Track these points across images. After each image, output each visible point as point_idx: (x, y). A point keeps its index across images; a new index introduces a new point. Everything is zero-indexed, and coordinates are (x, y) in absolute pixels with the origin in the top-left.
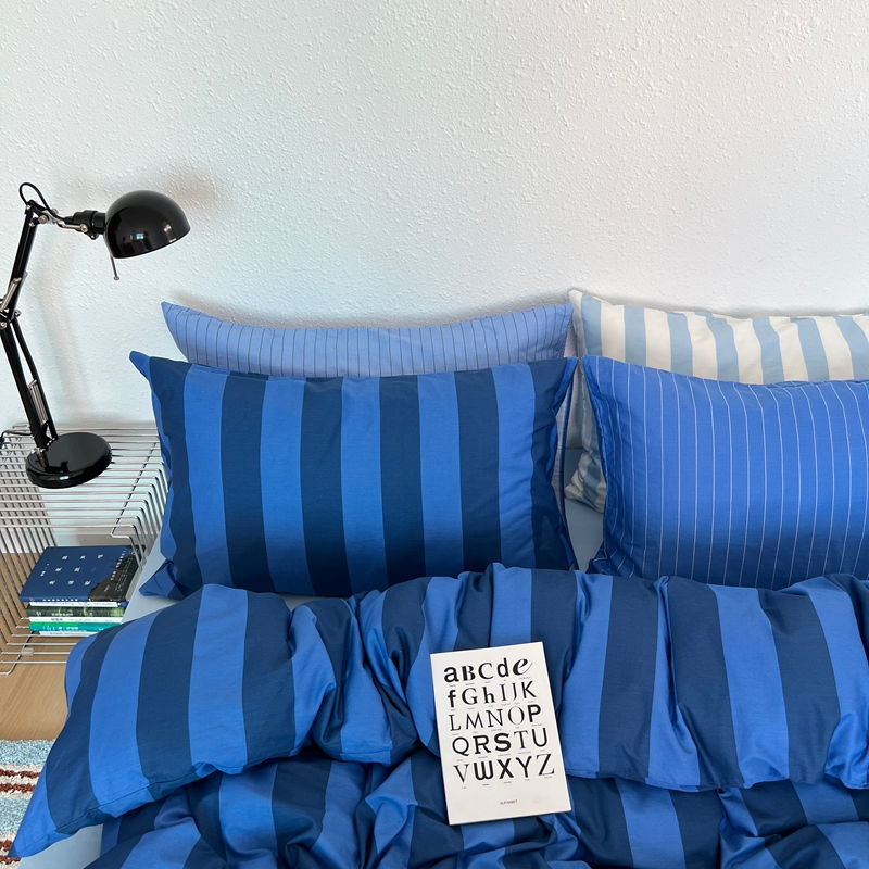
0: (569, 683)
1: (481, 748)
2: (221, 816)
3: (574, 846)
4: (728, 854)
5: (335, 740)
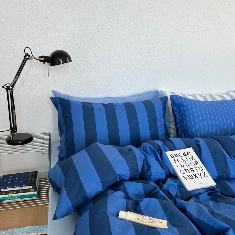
1: (187, 172)
5: (149, 172)
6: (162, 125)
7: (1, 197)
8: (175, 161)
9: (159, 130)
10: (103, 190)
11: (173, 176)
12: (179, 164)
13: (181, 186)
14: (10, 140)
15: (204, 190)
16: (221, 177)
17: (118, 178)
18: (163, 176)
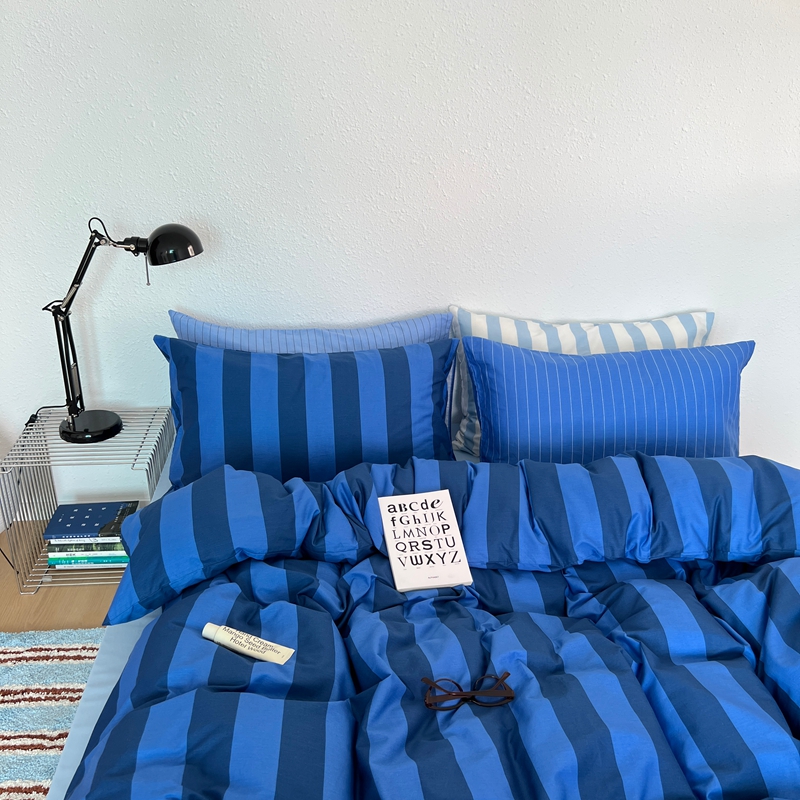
0: (466, 512)
1: (414, 548)
2: (253, 583)
3: (476, 603)
4: (571, 604)
6: (426, 417)
7: (51, 555)
8: (393, 520)
9: (415, 430)
10: (204, 578)
11: (377, 554)
12: (400, 528)
15: (437, 591)
16: (496, 564)
17: (237, 556)
18: (352, 555)
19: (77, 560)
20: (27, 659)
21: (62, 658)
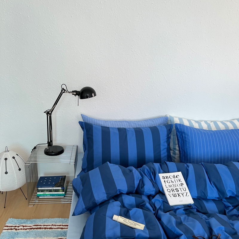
1: (173, 191)
3: (196, 210)
4: (227, 211)
5: (143, 188)
6: (165, 148)
7: (38, 193)
8: (165, 182)
9: (162, 152)
10: (107, 199)
11: (161, 193)
12: (167, 184)
13: (166, 202)
14: (47, 151)
15: (183, 206)
16: (200, 197)
17: (118, 192)
18: (153, 193)
19: (46, 195)
20: (34, 229)
21: (45, 228)
